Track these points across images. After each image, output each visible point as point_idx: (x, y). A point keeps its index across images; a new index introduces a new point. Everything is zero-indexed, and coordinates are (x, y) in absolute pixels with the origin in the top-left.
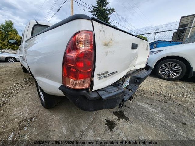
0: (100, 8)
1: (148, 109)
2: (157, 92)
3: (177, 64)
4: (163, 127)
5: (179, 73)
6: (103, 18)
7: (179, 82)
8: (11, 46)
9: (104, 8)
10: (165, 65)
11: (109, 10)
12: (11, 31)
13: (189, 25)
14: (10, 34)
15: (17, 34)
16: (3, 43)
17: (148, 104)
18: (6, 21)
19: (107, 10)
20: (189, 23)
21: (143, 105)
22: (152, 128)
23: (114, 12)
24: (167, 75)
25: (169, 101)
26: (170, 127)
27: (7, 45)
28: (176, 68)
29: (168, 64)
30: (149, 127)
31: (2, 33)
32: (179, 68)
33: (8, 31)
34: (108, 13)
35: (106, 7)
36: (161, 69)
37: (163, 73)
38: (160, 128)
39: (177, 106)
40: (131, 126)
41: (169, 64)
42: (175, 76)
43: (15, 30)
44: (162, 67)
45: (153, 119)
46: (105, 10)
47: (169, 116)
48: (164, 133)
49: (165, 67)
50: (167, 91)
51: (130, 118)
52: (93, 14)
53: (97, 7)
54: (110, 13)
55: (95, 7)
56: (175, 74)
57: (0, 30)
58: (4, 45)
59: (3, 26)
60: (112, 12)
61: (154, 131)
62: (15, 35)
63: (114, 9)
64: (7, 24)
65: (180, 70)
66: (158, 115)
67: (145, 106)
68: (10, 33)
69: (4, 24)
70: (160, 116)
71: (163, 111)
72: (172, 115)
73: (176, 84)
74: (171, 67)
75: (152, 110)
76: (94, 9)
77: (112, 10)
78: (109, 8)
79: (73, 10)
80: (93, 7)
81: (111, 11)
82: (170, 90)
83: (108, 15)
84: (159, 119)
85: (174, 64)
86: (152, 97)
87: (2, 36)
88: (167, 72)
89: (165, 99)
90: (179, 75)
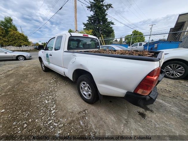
0: (97, 4)
1: (164, 104)
2: (166, 90)
3: (181, 66)
4: (179, 116)
5: (182, 73)
6: (100, 13)
7: (182, 80)
8: (11, 43)
9: (101, 3)
10: (170, 66)
11: (106, 6)
12: (10, 27)
13: (186, 23)
14: (10, 31)
15: (16, 30)
16: (4, 39)
17: (162, 100)
18: (5, 17)
19: (105, 6)
20: (187, 21)
21: (159, 101)
22: (172, 117)
23: (112, 7)
24: (171, 75)
25: (178, 98)
26: (184, 116)
27: (8, 42)
28: (179, 69)
29: (172, 65)
30: (169, 116)
31: (2, 30)
32: (183, 69)
33: (8, 28)
34: (105, 8)
35: (103, 3)
36: (166, 69)
37: (168, 72)
38: (177, 117)
39: (185, 101)
40: (157, 116)
41: (174, 65)
42: (178, 75)
43: (14, 26)
44: (167, 68)
45: (170, 111)
46: (102, 5)
47: (181, 109)
48: (181, 120)
49: (170, 68)
50: (174, 89)
51: (153, 110)
52: (90, 9)
53: (95, 2)
54: (107, 9)
55: (92, 3)
56: (179, 74)
57: (0, 27)
58: (5, 41)
59: (2, 22)
60: (110, 8)
61: (173, 119)
62: (15, 32)
63: (111, 5)
64: (6, 20)
65: (183, 71)
66: (173, 108)
67: (161, 101)
68: (10, 29)
69: (3, 20)
70: (174, 109)
71: (175, 105)
72: (183, 108)
73: (180, 82)
74: (175, 68)
75: (167, 104)
76: (91, 5)
77: (110, 6)
78: (106, 4)
79: (76, 10)
80: (90, 2)
81: (108, 7)
82: (176, 88)
83: (105, 10)
84: (175, 111)
85: (178, 66)
86: (163, 94)
87: (2, 33)
88: (172, 72)
89: (174, 96)
90: (182, 75)
